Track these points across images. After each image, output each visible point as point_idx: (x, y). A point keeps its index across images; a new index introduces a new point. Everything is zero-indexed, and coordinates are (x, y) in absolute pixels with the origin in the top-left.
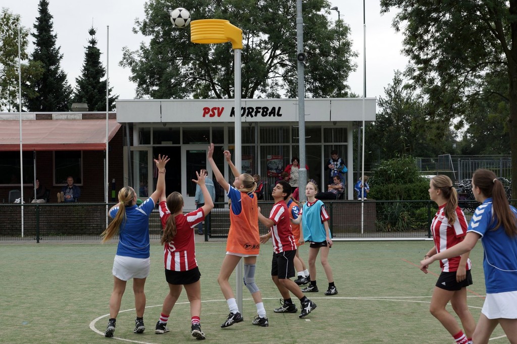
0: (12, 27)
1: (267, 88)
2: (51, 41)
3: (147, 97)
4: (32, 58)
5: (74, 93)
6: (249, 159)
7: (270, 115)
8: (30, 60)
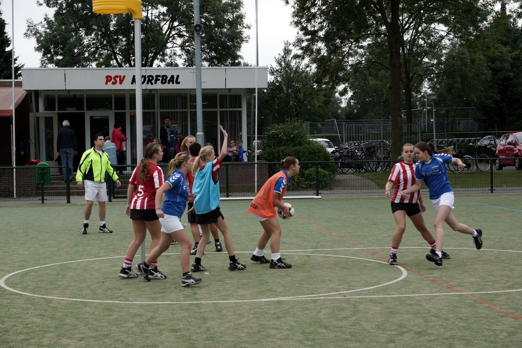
1: (166, 58)
3: (51, 66)
6: (150, 124)
7: (169, 83)
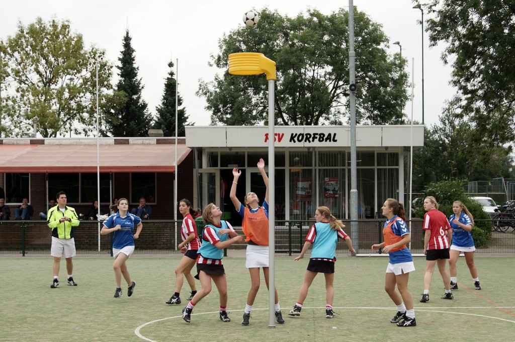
0: (99, 60)
1: (330, 116)
2: (134, 73)
4: (116, 88)
5: (154, 120)
6: (308, 181)
7: (326, 141)
8: (114, 90)
